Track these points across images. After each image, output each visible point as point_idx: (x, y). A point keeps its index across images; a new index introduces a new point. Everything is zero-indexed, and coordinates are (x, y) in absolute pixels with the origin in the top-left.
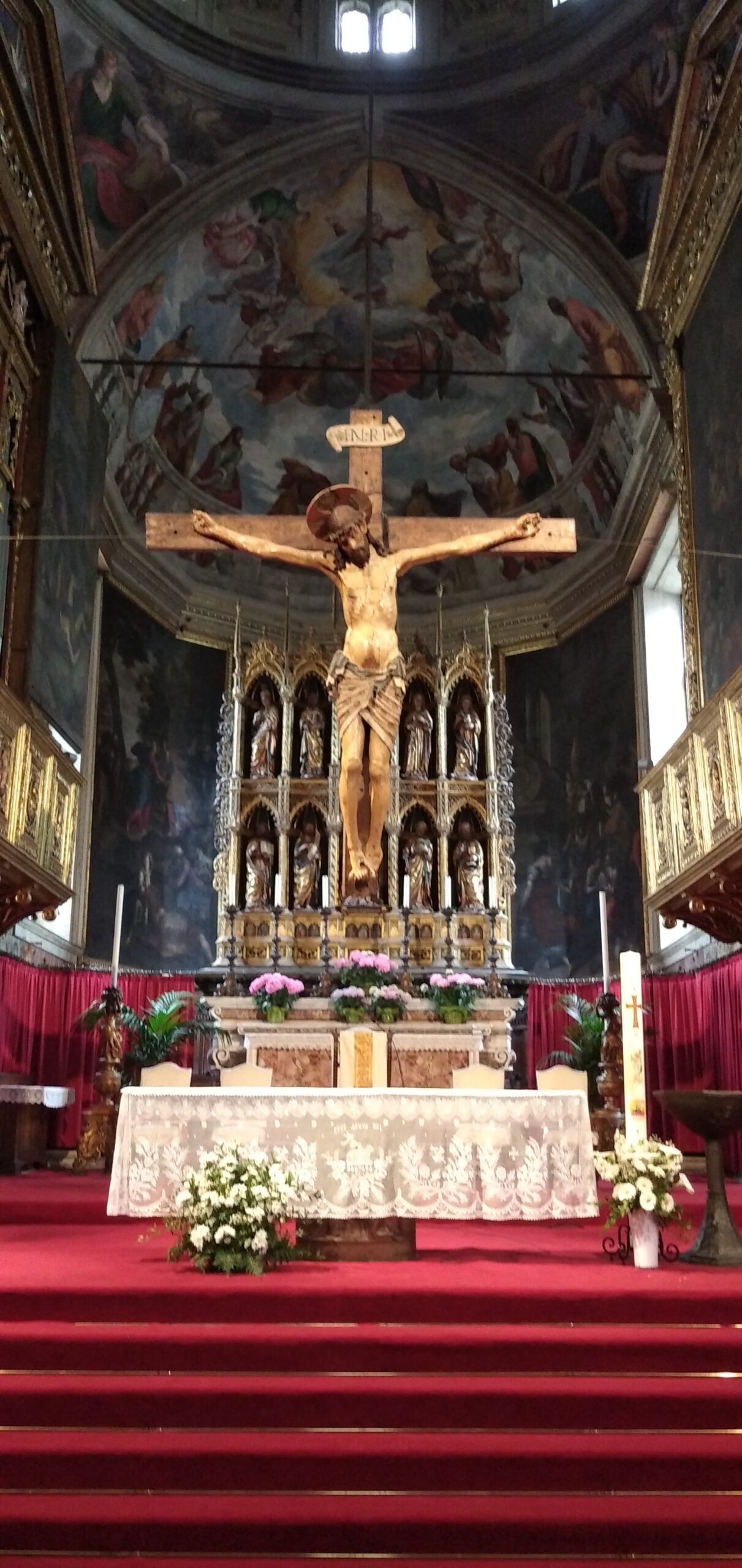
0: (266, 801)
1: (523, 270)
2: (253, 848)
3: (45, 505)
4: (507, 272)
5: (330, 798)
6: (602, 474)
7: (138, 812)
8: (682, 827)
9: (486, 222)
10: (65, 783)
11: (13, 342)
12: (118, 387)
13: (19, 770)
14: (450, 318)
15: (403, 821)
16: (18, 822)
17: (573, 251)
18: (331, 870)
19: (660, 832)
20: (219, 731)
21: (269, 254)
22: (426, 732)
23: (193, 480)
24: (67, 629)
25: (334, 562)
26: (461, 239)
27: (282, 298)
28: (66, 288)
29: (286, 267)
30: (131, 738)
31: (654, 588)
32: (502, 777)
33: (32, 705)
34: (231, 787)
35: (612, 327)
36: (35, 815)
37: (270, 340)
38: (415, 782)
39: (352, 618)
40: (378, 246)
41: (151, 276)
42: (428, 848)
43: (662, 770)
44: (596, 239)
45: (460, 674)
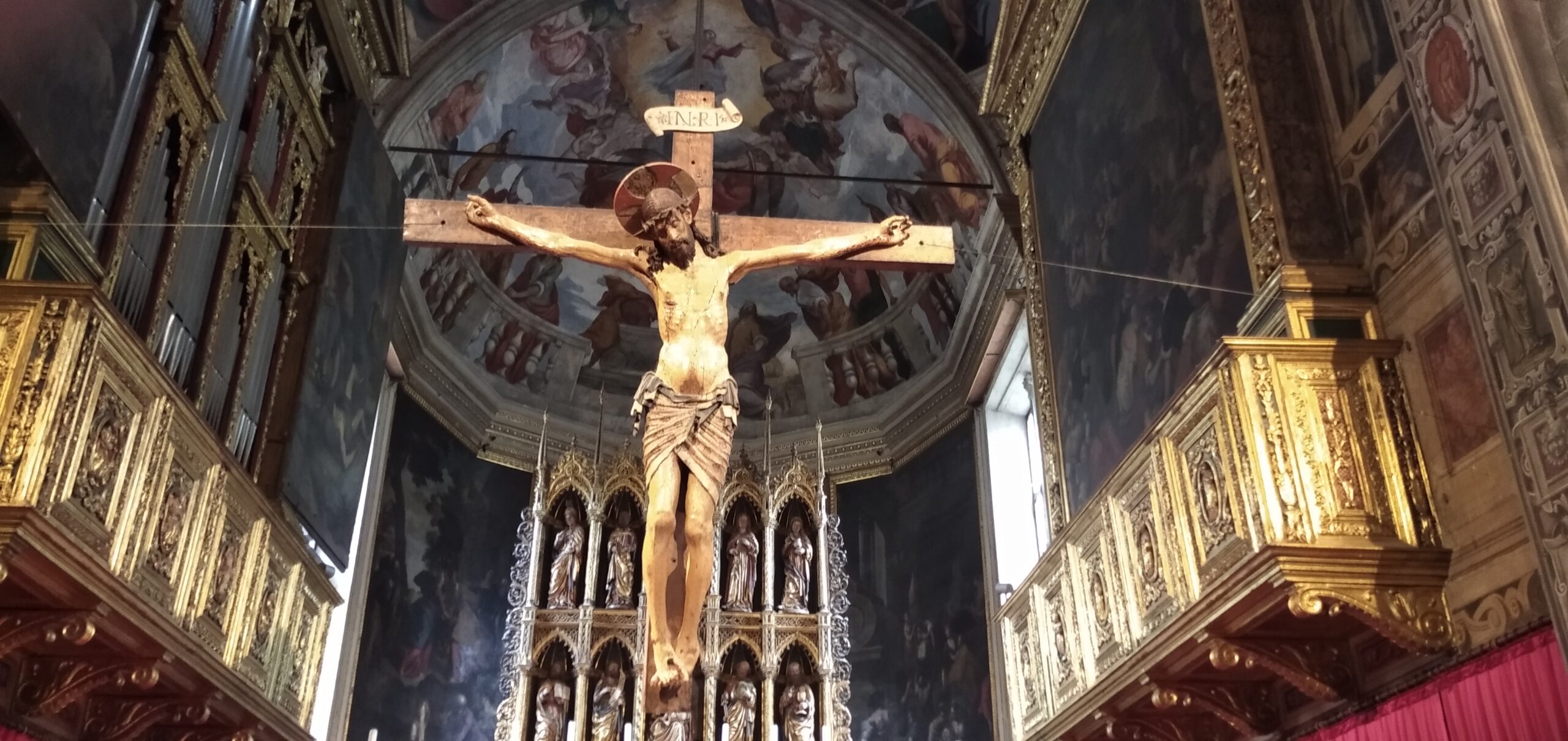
0: (564, 636)
1: (858, 87)
2: (545, 691)
3: (327, 283)
4: (842, 90)
5: (639, 632)
6: (938, 295)
7: (416, 652)
8: (1055, 658)
9: (822, 38)
10: (315, 599)
11: (305, 107)
12: (430, 184)
13: (248, 573)
14: (783, 138)
15: (722, 662)
16: (240, 639)
17: (911, 64)
18: (636, 719)
19: (1026, 666)
20: (515, 553)
21: (599, 65)
22: (751, 558)
23: (507, 292)
24: (341, 426)
25: (648, 261)
26: (795, 56)
27: (610, 111)
28: (374, 64)
29: (615, 79)
30: (415, 565)
31: (997, 410)
32: (836, 611)
33: (284, 505)
34: (524, 619)
35: (950, 140)
36: (267, 634)
37: (596, 154)
38: (737, 615)
39: (668, 329)
40: (710, 63)
41: (472, 73)
42: (750, 692)
43: (1027, 590)
44: (933, 53)
45: (790, 493)
